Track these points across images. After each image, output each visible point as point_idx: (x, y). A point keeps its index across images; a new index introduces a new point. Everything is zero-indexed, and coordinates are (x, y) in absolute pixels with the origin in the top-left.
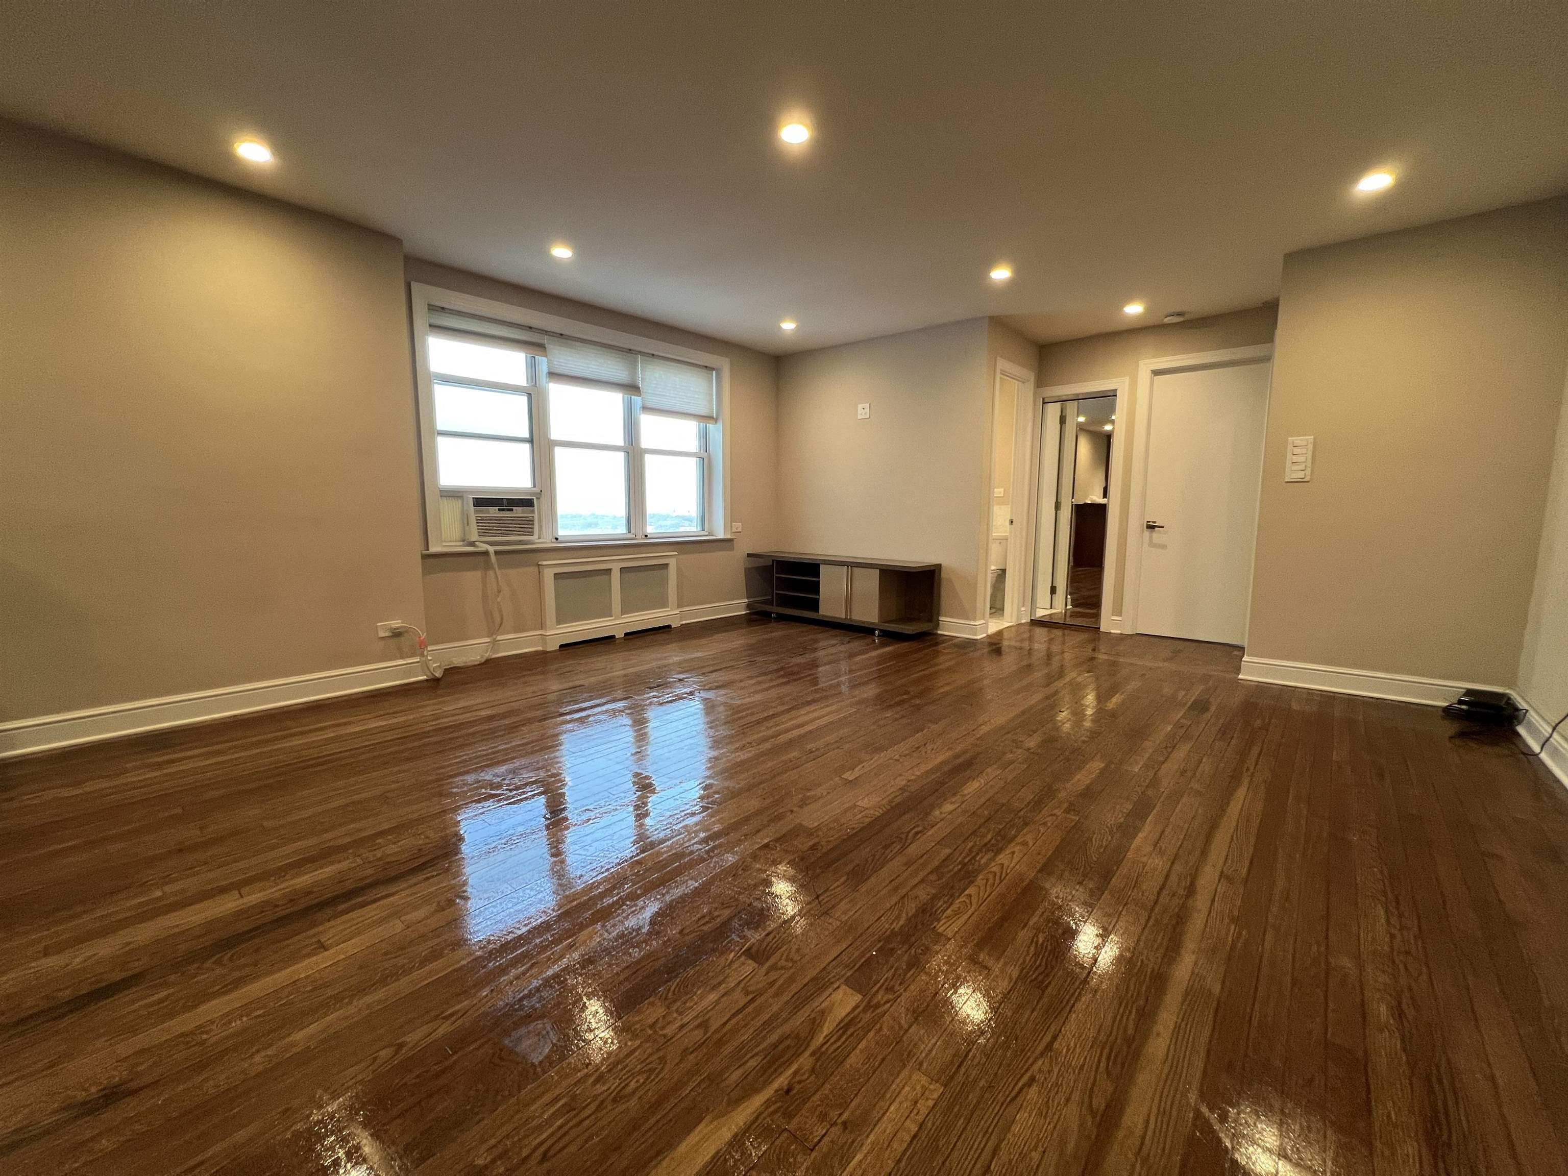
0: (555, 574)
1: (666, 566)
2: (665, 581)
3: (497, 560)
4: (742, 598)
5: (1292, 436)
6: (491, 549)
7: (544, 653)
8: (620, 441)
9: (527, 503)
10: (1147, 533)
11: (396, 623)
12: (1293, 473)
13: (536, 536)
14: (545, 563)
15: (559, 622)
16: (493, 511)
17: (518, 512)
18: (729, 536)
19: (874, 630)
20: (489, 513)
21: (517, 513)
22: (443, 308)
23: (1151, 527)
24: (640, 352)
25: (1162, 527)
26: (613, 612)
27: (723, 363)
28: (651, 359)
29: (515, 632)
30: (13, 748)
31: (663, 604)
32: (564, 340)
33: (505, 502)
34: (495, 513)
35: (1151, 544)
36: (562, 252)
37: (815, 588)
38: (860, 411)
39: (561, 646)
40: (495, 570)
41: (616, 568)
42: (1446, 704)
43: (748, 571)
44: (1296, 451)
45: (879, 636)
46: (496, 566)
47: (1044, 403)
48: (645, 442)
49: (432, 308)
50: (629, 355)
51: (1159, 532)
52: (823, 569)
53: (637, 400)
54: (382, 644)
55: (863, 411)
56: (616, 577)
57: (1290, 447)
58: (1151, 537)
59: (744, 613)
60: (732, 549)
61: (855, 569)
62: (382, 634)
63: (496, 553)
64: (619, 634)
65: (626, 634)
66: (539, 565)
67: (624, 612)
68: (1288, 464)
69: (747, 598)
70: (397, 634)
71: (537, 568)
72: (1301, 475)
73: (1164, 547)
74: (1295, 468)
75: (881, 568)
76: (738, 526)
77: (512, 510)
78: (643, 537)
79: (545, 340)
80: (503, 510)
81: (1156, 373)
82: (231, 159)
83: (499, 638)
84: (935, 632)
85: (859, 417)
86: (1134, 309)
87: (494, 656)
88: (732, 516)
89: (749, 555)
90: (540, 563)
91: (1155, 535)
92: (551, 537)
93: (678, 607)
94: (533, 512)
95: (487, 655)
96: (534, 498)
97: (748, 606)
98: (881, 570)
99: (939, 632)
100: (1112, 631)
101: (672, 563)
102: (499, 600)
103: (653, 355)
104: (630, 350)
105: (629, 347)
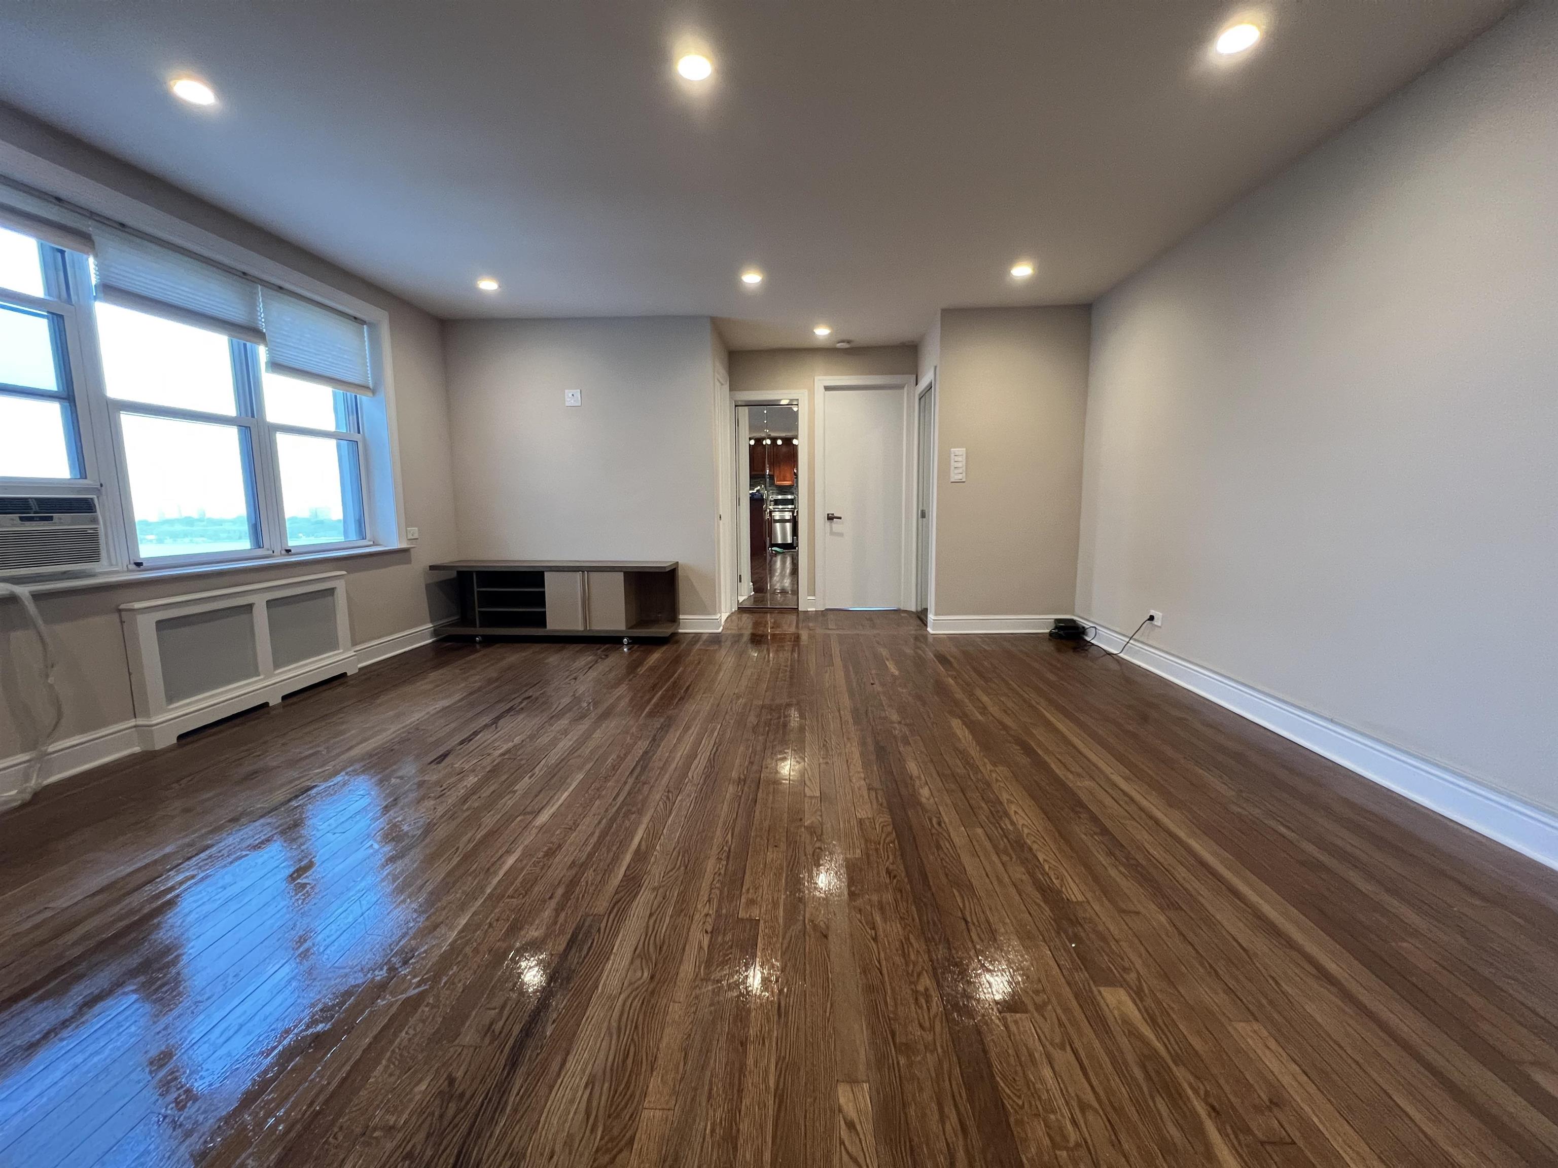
0: (159, 623)
1: (331, 591)
2: (331, 614)
3: (37, 607)
4: (425, 623)
5: (955, 448)
6: (23, 591)
7: (148, 757)
8: (230, 409)
9: (84, 506)
10: (828, 523)
12: (955, 477)
13: (104, 560)
14: (137, 605)
15: (171, 698)
16: (9, 521)
17: (63, 522)
18: (404, 545)
19: (623, 638)
20: (2, 525)
21: (61, 524)
23: (830, 518)
24: (261, 280)
25: (840, 518)
26: (260, 669)
27: (379, 315)
28: (274, 293)
29: (83, 731)
31: (332, 645)
32: (124, 234)
33: (35, 507)
34: (14, 525)
35: (832, 533)
37: (540, 600)
38: (568, 397)
39: (180, 737)
40: (35, 626)
41: (260, 602)
42: (1048, 631)
43: (428, 586)
44: (957, 459)
45: (628, 644)
46: (40, 622)
47: (736, 406)
48: (273, 415)
50: (243, 281)
51: (837, 523)
52: (547, 575)
53: (262, 353)
55: (572, 397)
56: (261, 616)
57: (952, 455)
58: (831, 528)
59: (430, 641)
60: (409, 562)
61: (591, 574)
63: (37, 597)
64: (275, 700)
65: (284, 698)
66: (120, 611)
67: (277, 665)
68: (952, 468)
69: (432, 622)
71: (116, 617)
72: (960, 477)
73: (841, 535)
74: (957, 471)
75: (625, 570)
76: (414, 531)
77: (51, 518)
78: (284, 552)
79: (89, 226)
80: (31, 519)
81: (827, 388)
83: (51, 749)
84: (677, 631)
85: (567, 404)
86: (822, 332)
87: (46, 782)
88: (409, 518)
89: (432, 568)
90: (122, 607)
91: (834, 525)
92: (126, 562)
93: (353, 646)
94: (95, 521)
95: (34, 783)
96: (95, 497)
97: (435, 632)
98: (625, 573)
99: (680, 631)
100: (809, 610)
101: (340, 586)
102: (51, 680)
103: (281, 288)
104: (244, 273)
105: (244, 268)
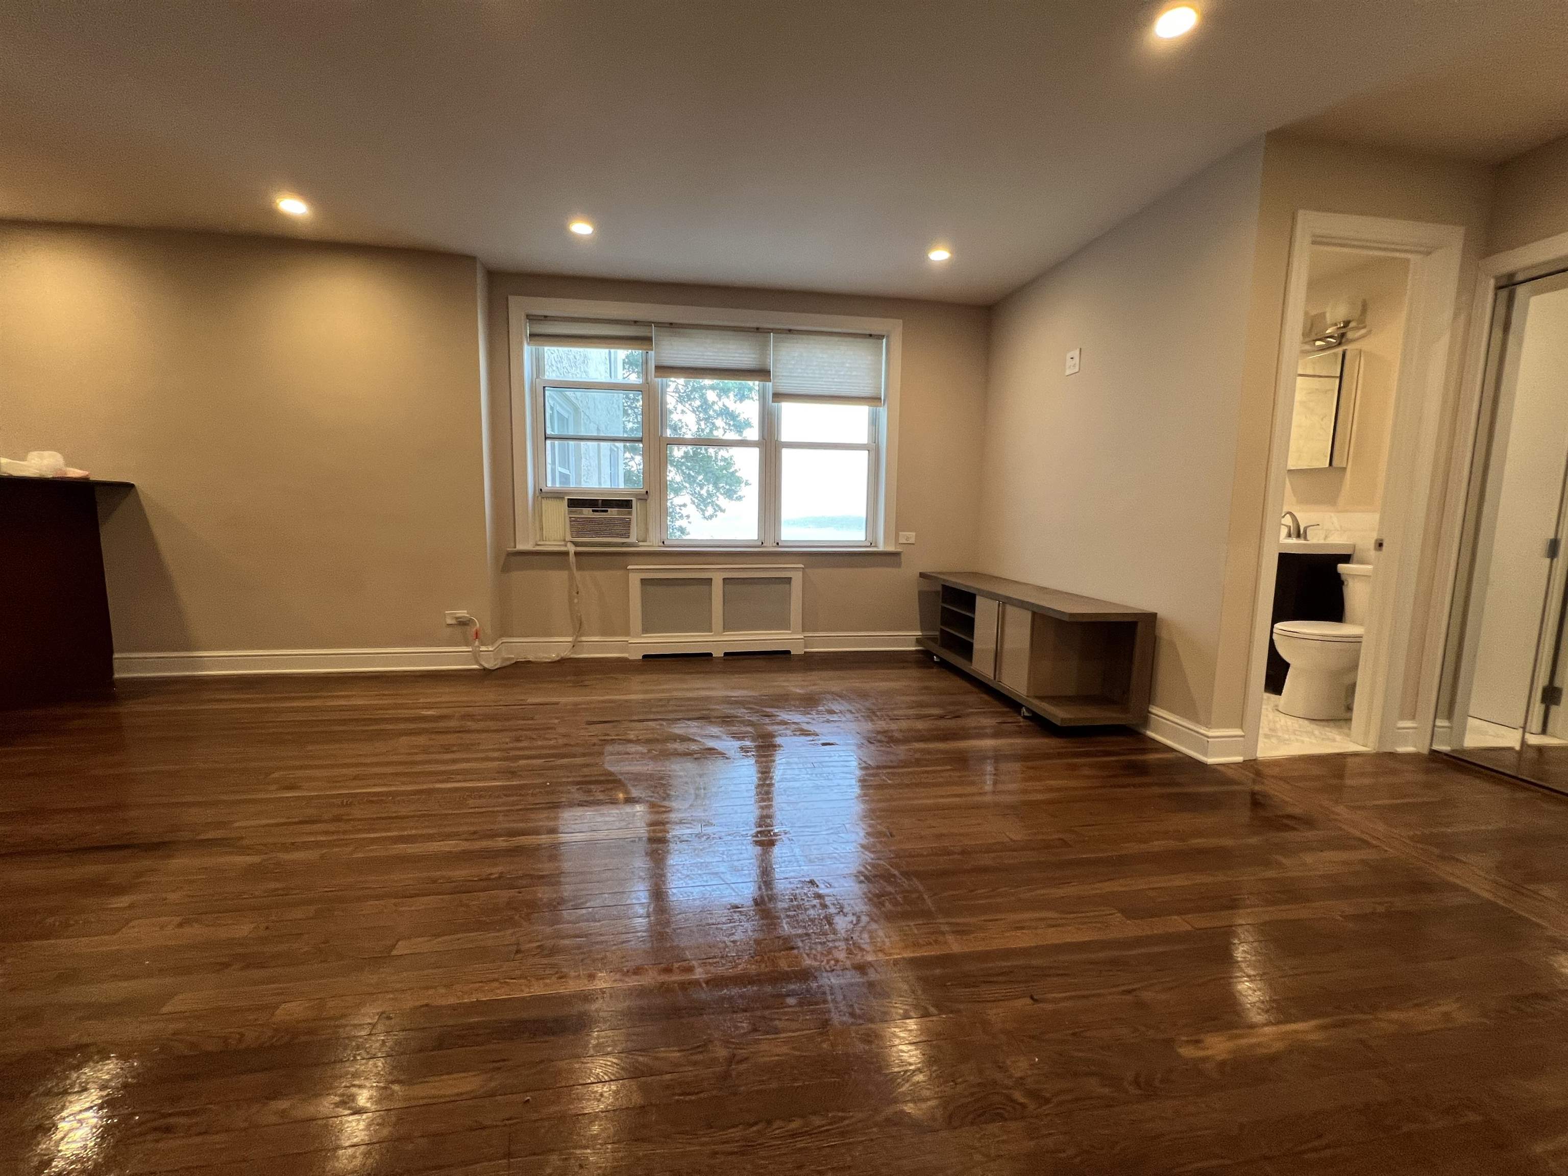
0: (645, 580)
1: (788, 580)
2: (786, 599)
3: (579, 561)
4: (916, 630)
6: (572, 550)
7: (626, 660)
8: (754, 435)
9: (625, 504)
11: (462, 613)
13: (631, 539)
14: (633, 567)
15: (646, 629)
16: (587, 512)
17: (613, 512)
18: (891, 548)
19: (1021, 706)
20: (583, 514)
21: (612, 514)
22: (546, 317)
24: (772, 329)
26: (712, 627)
27: (894, 327)
28: (787, 336)
30: (129, 671)
31: (782, 624)
32: (674, 330)
34: (589, 514)
36: (581, 228)
37: (970, 626)
38: (1069, 362)
39: (645, 657)
40: (572, 571)
41: (719, 578)
45: (1024, 716)
46: (574, 567)
47: (1500, 287)
48: (787, 435)
49: (531, 318)
50: (758, 334)
52: (978, 602)
53: (770, 386)
54: (449, 630)
56: (717, 589)
60: (899, 565)
61: (1007, 608)
62: (449, 621)
63: (576, 554)
64: (718, 653)
65: (727, 654)
66: (624, 569)
67: (726, 627)
69: (922, 630)
70: (463, 623)
71: (621, 572)
75: (1035, 610)
76: (905, 536)
77: (607, 511)
78: (775, 544)
79: (653, 332)
80: (597, 511)
82: (273, 213)
83: (584, 639)
84: (1143, 731)
85: (1068, 373)
87: (572, 656)
88: (897, 522)
89: (922, 575)
90: (627, 567)
92: (657, 540)
93: (803, 631)
94: (630, 513)
95: (565, 655)
96: (634, 499)
97: (921, 641)
98: (1034, 615)
99: (1150, 733)
101: (797, 579)
102: (576, 601)
103: (790, 331)
104: (758, 329)
105: (755, 325)
